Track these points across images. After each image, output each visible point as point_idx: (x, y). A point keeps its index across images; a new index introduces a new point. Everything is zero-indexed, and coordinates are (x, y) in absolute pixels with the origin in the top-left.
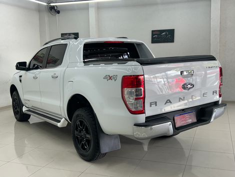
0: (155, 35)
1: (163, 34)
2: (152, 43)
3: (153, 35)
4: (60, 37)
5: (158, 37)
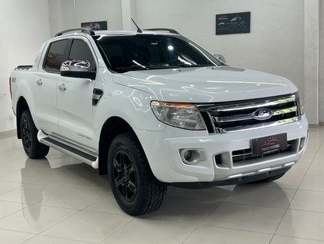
0: (221, 21)
1: (233, 19)
2: (217, 34)
3: (218, 22)
4: (80, 27)
5: (225, 25)
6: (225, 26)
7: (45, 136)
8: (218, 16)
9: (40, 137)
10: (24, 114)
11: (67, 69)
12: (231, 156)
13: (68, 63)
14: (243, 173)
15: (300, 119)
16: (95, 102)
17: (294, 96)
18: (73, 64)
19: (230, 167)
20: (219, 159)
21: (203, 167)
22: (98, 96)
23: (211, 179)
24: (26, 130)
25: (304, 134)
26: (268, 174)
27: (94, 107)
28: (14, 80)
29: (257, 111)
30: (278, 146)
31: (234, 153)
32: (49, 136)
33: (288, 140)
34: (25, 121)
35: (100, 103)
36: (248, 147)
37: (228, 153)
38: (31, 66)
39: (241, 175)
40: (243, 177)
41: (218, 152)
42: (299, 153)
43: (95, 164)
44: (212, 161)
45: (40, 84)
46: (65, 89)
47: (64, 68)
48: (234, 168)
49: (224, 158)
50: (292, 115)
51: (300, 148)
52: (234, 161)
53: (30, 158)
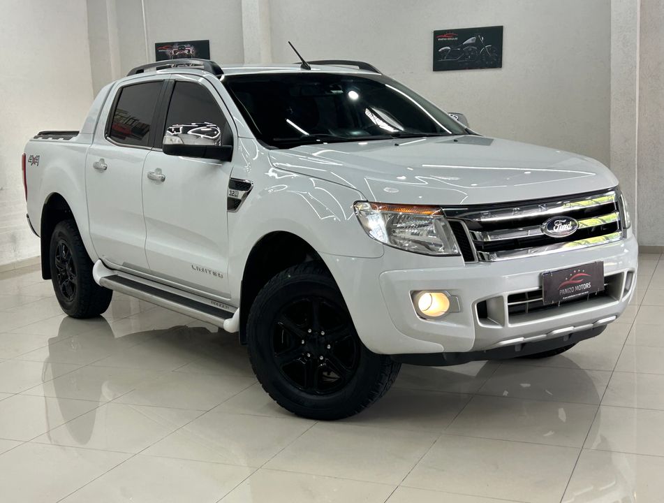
0: (445, 44)
1: (469, 41)
2: (435, 69)
3: (437, 45)
5: (452, 51)
6: (453, 54)
7: (109, 273)
8: (437, 34)
9: (99, 275)
10: (59, 229)
11: (177, 141)
12: (506, 304)
13: (177, 130)
14: (525, 336)
15: (624, 236)
16: (234, 204)
17: (613, 192)
18: (186, 130)
19: (503, 324)
20: (483, 310)
21: (455, 325)
22: (241, 194)
23: (468, 347)
24: (64, 261)
25: (633, 264)
26: (566, 339)
27: (231, 214)
28: (35, 160)
29: (550, 221)
30: (587, 285)
31: (512, 298)
32: (116, 273)
33: (605, 275)
34: (61, 242)
35: (244, 207)
36: (536, 288)
37: (501, 298)
38: (76, 133)
39: (521, 339)
40: (523, 345)
41: (481, 296)
42: (623, 299)
43: (230, 325)
44: (471, 312)
45: (100, 169)
46: (163, 180)
47: (170, 139)
48: (510, 326)
49: (492, 306)
50: (610, 228)
51: (626, 291)
52: (510, 314)
53: (70, 316)
